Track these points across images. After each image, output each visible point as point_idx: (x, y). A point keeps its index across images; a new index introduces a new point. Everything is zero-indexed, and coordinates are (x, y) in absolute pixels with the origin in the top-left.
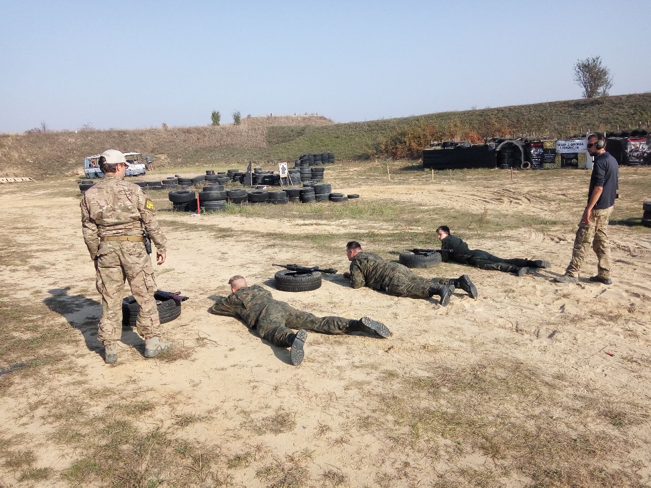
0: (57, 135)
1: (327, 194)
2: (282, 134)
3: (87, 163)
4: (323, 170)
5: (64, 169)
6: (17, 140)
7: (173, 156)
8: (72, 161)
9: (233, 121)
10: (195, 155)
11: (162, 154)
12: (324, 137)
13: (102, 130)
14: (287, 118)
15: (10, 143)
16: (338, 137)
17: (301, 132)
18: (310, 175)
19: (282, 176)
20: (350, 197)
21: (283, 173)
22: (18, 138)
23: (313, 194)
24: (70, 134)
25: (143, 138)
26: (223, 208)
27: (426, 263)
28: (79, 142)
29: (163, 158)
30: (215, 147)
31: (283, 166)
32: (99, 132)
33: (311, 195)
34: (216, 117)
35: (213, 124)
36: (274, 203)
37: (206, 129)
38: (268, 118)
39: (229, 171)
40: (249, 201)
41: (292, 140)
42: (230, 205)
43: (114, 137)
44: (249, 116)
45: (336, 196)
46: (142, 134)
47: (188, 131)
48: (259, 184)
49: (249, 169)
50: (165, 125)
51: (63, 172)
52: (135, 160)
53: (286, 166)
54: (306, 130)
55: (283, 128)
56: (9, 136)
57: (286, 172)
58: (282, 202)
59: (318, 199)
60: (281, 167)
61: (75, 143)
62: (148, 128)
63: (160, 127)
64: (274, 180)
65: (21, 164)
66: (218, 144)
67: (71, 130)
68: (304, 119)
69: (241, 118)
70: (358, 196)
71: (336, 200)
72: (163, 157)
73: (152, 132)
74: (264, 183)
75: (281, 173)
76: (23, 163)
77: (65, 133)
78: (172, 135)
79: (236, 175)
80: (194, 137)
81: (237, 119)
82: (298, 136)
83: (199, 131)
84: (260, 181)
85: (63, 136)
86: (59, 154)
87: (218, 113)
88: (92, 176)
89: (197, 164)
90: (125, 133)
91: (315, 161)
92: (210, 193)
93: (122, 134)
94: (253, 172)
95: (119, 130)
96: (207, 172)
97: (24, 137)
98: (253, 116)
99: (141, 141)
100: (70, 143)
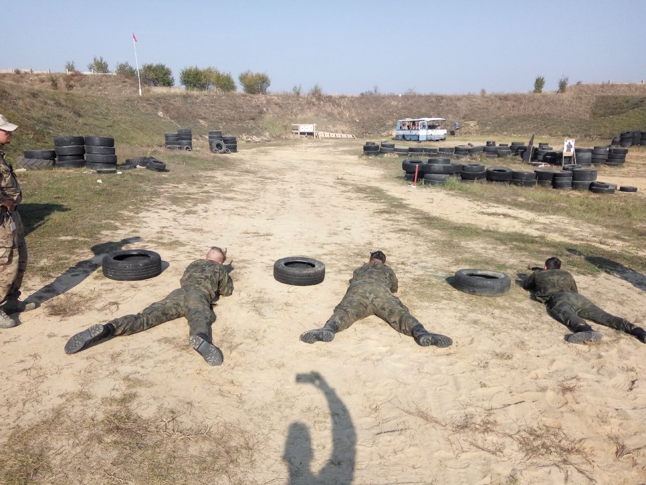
0: (384, 98)
2: (614, 105)
4: (626, 151)
5: (382, 129)
6: (352, 101)
7: (482, 124)
8: (390, 123)
9: (557, 88)
10: (506, 124)
11: (472, 120)
13: (423, 94)
14: (629, 86)
15: (345, 104)
17: (639, 104)
22: (352, 99)
24: (394, 97)
25: (458, 103)
28: (400, 106)
30: (530, 116)
32: (420, 96)
33: (567, 180)
34: (539, 83)
35: (535, 91)
37: (524, 96)
38: (603, 86)
39: (513, 144)
40: (487, 179)
41: (623, 113)
42: (454, 180)
43: (432, 102)
44: (579, 83)
45: (598, 186)
46: (458, 99)
47: (505, 98)
49: (531, 143)
50: (483, 91)
51: (380, 132)
52: (439, 126)
55: (616, 98)
56: (346, 97)
58: (529, 184)
61: (397, 106)
62: (466, 93)
63: (478, 93)
65: (350, 122)
66: (533, 113)
67: (396, 94)
69: (568, 86)
72: (472, 124)
73: (469, 97)
76: (351, 122)
77: (390, 96)
78: (487, 102)
79: (520, 148)
80: (509, 103)
81: (563, 86)
82: (634, 108)
83: (518, 99)
85: (389, 99)
86: (381, 115)
87: (543, 79)
89: (505, 133)
90: (442, 98)
93: (440, 98)
95: (437, 95)
96: (487, 142)
97: (357, 98)
98: (584, 83)
99: (456, 106)
100: (392, 106)
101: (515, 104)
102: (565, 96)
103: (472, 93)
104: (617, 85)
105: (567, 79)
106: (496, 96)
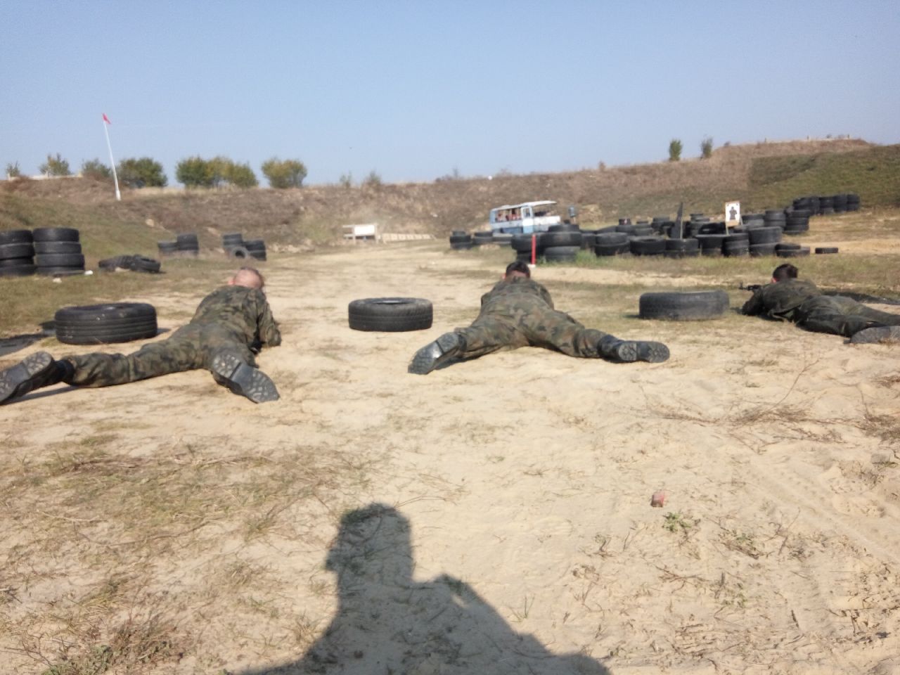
0: (468, 182)
6: (424, 190)
7: (606, 207)
9: (699, 153)
10: (637, 205)
11: (592, 204)
13: (521, 175)
15: (416, 194)
18: (783, 223)
19: (730, 223)
20: (819, 251)
21: (733, 218)
22: (425, 187)
23: (744, 244)
24: (482, 181)
26: (572, 259)
28: (492, 191)
29: (592, 210)
31: (733, 208)
32: (517, 177)
34: (675, 149)
35: (671, 159)
36: (672, 256)
37: (657, 167)
39: (654, 220)
40: (631, 252)
42: (588, 254)
43: (534, 183)
44: (727, 145)
45: (788, 248)
46: (570, 177)
47: (632, 171)
49: (680, 215)
50: (602, 165)
52: (548, 212)
53: (737, 208)
56: (416, 185)
57: (738, 217)
59: (754, 252)
60: (728, 209)
61: (487, 192)
62: (579, 169)
63: (595, 167)
67: (484, 176)
68: (824, 144)
69: (713, 149)
70: (835, 250)
71: (785, 255)
73: (584, 174)
75: (727, 220)
76: (426, 217)
77: (477, 180)
78: (609, 178)
79: (665, 224)
80: (639, 178)
81: (706, 150)
82: (804, 169)
83: (649, 171)
85: (475, 184)
86: (467, 206)
87: (679, 143)
90: (548, 177)
93: (544, 178)
95: (540, 174)
96: (620, 221)
97: (432, 186)
98: (734, 144)
99: (567, 187)
100: (481, 193)
101: (647, 178)
102: (713, 161)
103: (587, 168)
104: (777, 144)
105: (711, 140)
106: (620, 170)
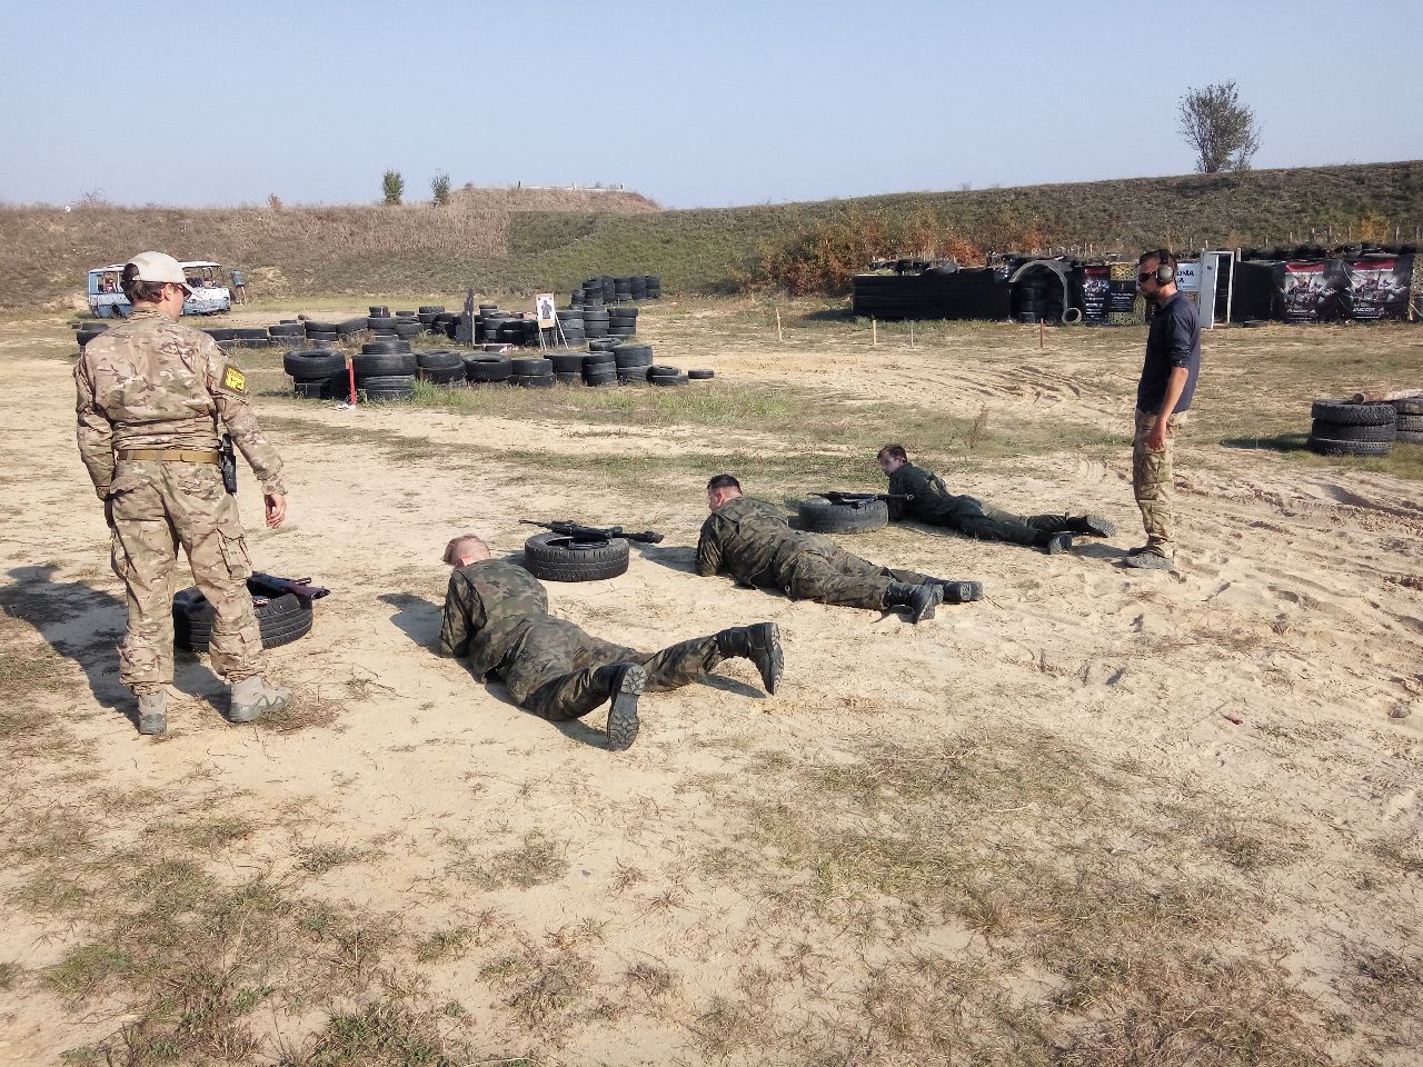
0: (22, 214)
1: (644, 368)
2: (545, 229)
3: (93, 282)
4: (635, 313)
5: (39, 293)
7: (294, 272)
8: (59, 277)
9: (431, 196)
10: (345, 272)
11: (267, 266)
12: (637, 239)
13: (129, 206)
14: (554, 193)
16: (668, 241)
17: (586, 227)
18: (607, 325)
19: (543, 324)
20: (693, 375)
21: (547, 317)
23: (610, 366)
24: (53, 214)
25: (224, 227)
26: (408, 395)
27: (856, 524)
28: (76, 233)
29: (270, 276)
30: (391, 254)
31: (545, 302)
32: (123, 211)
33: (608, 369)
34: (392, 186)
35: (388, 202)
36: (523, 383)
37: (369, 212)
38: (512, 193)
39: (421, 310)
40: (469, 379)
41: (566, 244)
42: (424, 385)
44: (469, 185)
45: (662, 373)
46: (222, 219)
47: (329, 216)
48: (491, 341)
49: (469, 306)
50: (274, 200)
51: (38, 301)
52: (206, 280)
53: (551, 303)
54: (599, 223)
55: (545, 216)
57: (553, 314)
58: (542, 382)
59: (623, 377)
60: (540, 304)
61: (65, 235)
62: (236, 206)
63: (264, 204)
64: (524, 333)
66: (397, 247)
68: (594, 197)
69: (451, 190)
70: (711, 374)
71: (664, 383)
72: (269, 273)
73: (246, 214)
74: (502, 338)
75: (540, 318)
77: (41, 211)
78: (292, 224)
79: (438, 318)
80: (343, 228)
81: (441, 192)
82: (582, 235)
83: (357, 218)
84: (492, 333)
85: (37, 218)
86: (28, 260)
87: (398, 176)
88: (105, 312)
89: (349, 291)
90: (181, 215)
91: (617, 291)
92: (380, 358)
93: (175, 217)
94: (477, 312)
95: (167, 208)
96: (372, 310)
98: (479, 185)
99: (221, 236)
100: (53, 235)
101: (354, 228)
103: (250, 205)
104: (535, 192)
105: (447, 178)
106: (308, 212)
